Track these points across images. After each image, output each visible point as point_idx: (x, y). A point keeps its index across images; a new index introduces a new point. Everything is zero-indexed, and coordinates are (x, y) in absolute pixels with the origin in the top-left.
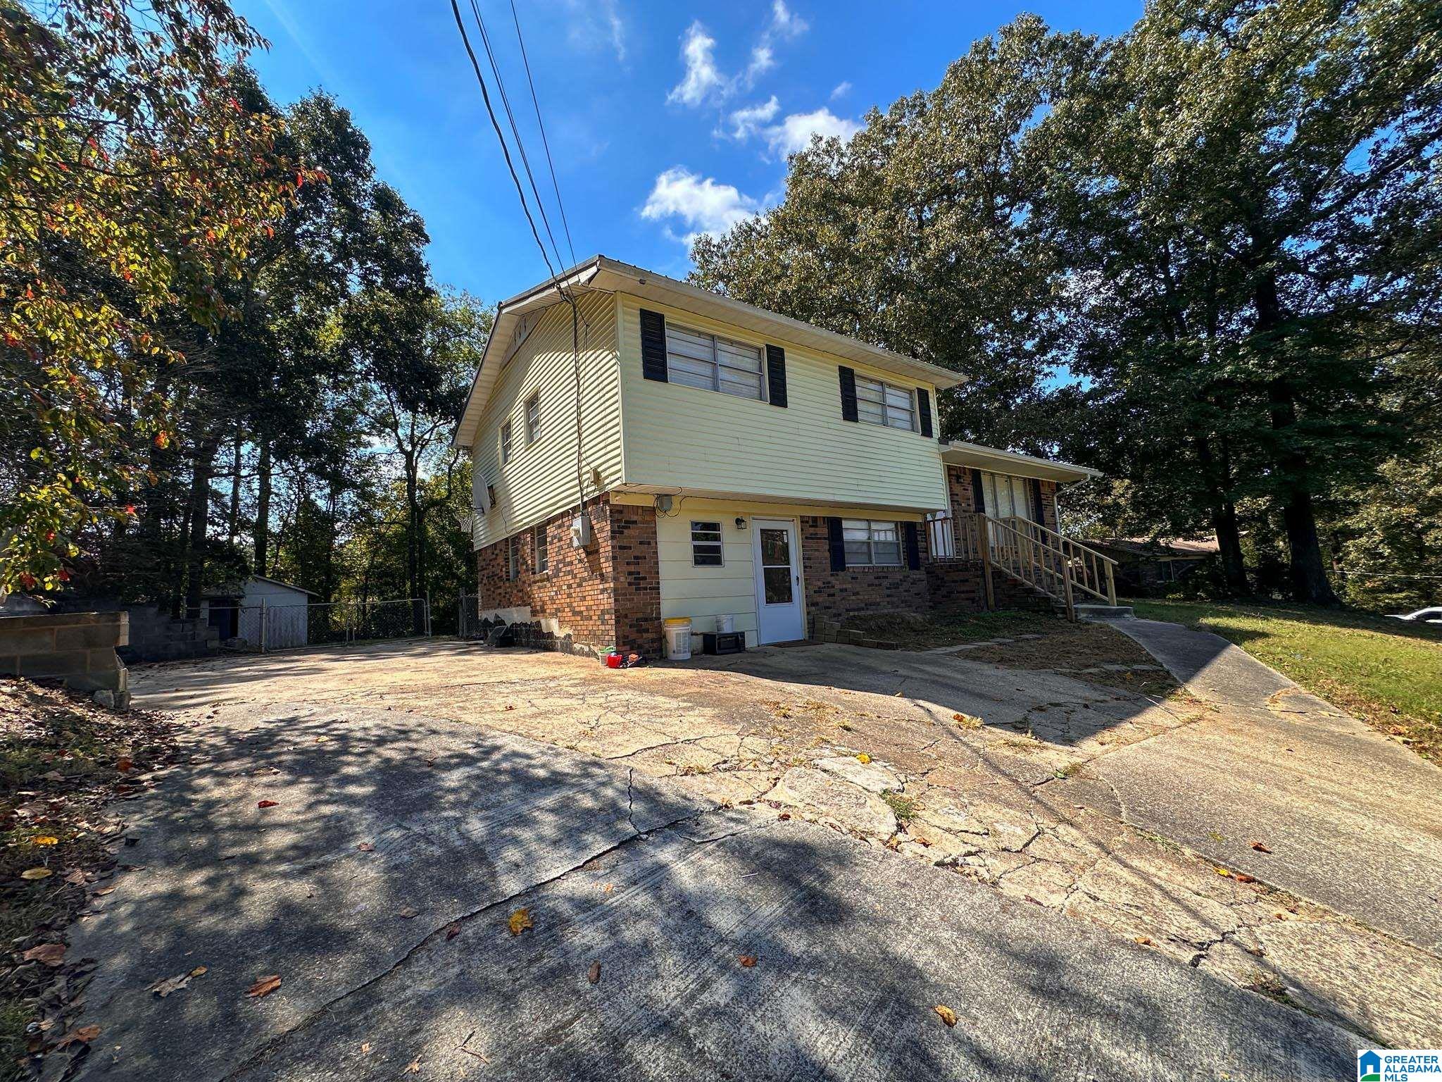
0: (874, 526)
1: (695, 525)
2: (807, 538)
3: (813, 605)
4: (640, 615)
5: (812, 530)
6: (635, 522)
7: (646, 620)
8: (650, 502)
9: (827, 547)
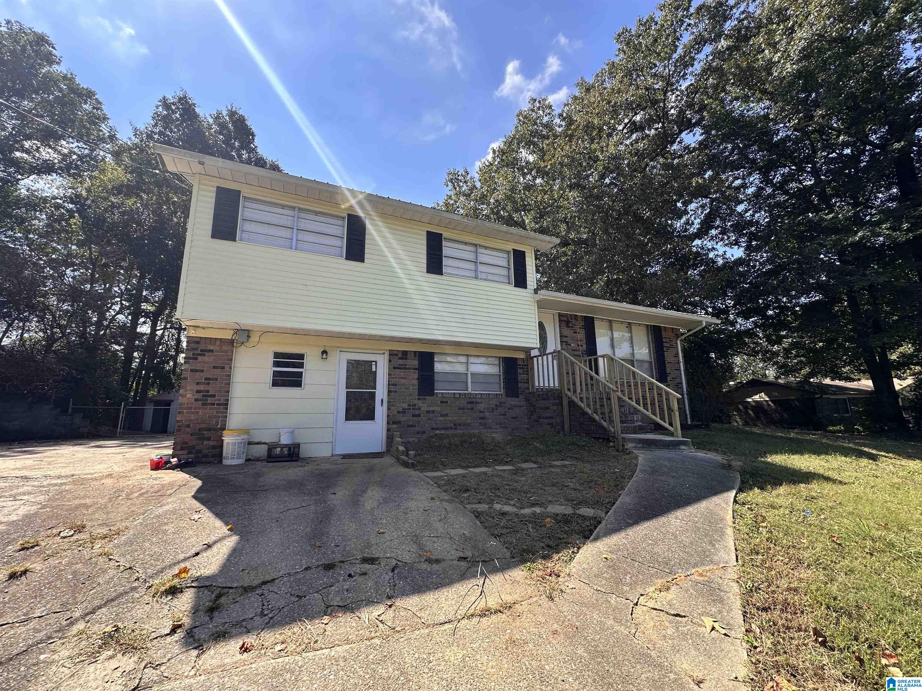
0: (472, 360)
1: (277, 355)
2: (393, 368)
3: (394, 423)
4: (203, 426)
5: (401, 362)
6: (212, 351)
7: (209, 430)
8: (228, 335)
9: (416, 376)
